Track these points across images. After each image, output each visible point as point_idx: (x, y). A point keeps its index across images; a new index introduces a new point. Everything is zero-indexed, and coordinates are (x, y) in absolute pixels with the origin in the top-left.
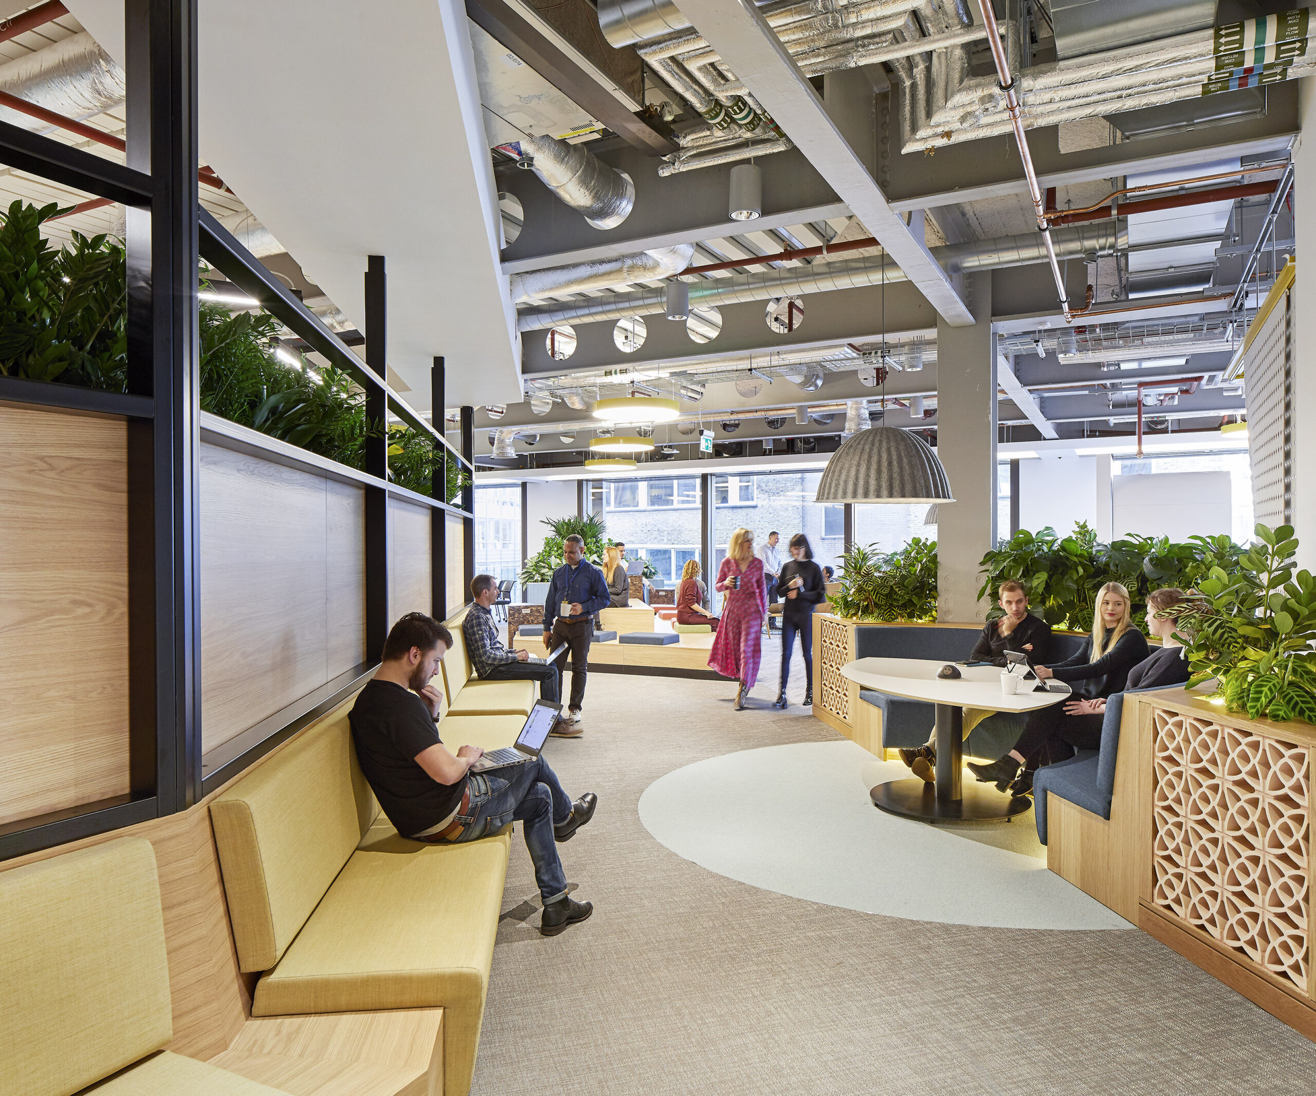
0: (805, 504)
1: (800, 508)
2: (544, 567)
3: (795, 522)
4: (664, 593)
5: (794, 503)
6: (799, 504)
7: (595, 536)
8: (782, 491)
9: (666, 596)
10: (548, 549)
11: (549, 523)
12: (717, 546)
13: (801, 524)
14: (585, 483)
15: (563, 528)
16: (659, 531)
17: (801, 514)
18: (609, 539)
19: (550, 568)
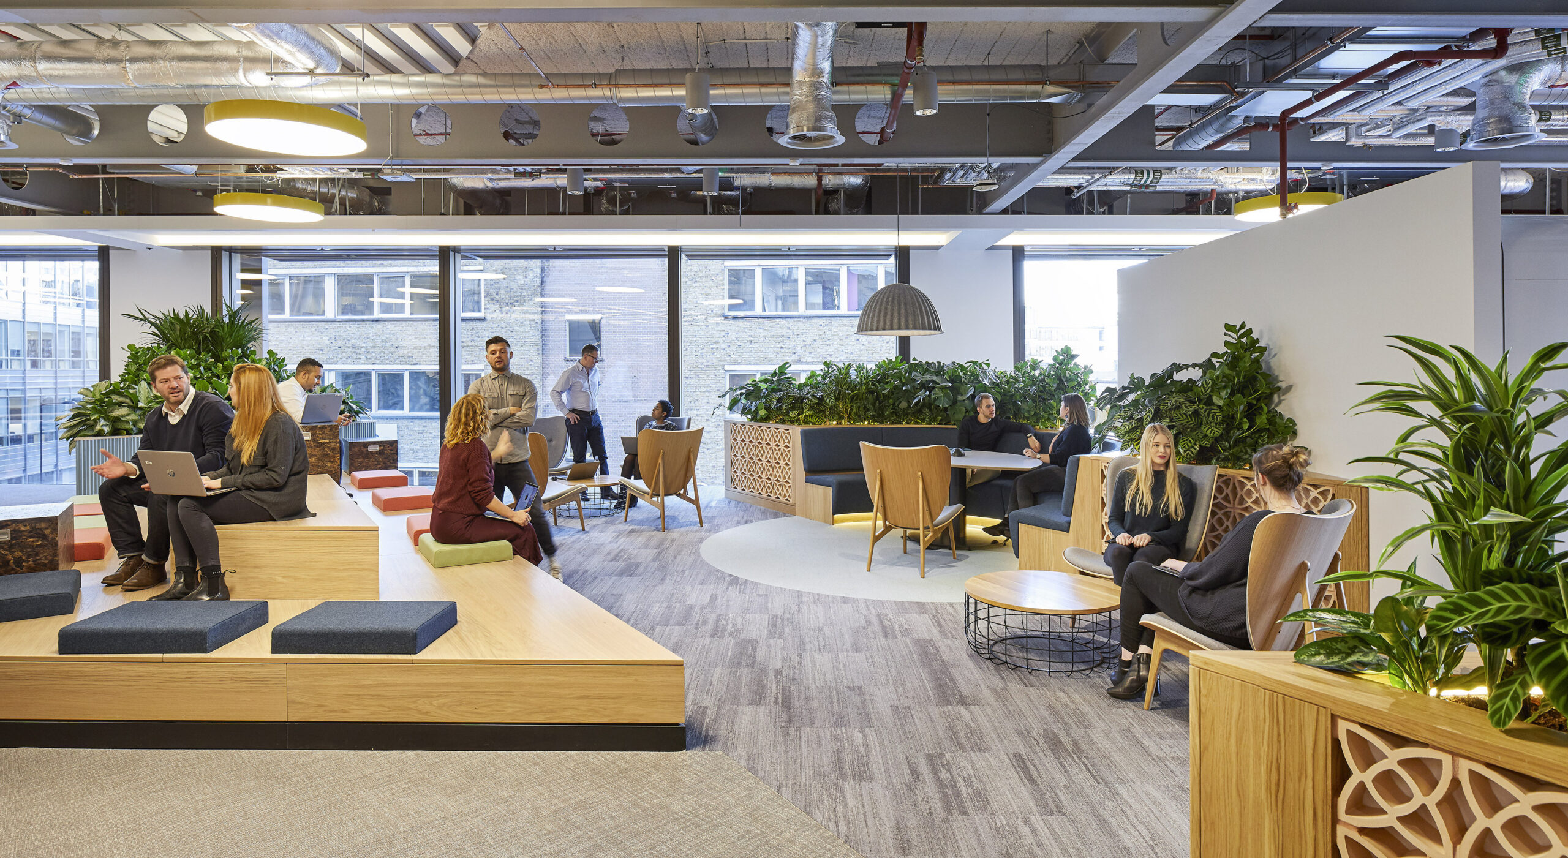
0: (546, 317)
1: (540, 323)
2: (120, 405)
3: (534, 339)
4: (377, 448)
5: (532, 317)
6: (537, 317)
7: (242, 346)
8: (517, 301)
9: (379, 453)
10: (133, 368)
11: (145, 319)
12: (464, 367)
13: (540, 342)
14: (225, 255)
15: (175, 330)
16: (353, 347)
17: (540, 330)
18: (270, 352)
19: (134, 407)
